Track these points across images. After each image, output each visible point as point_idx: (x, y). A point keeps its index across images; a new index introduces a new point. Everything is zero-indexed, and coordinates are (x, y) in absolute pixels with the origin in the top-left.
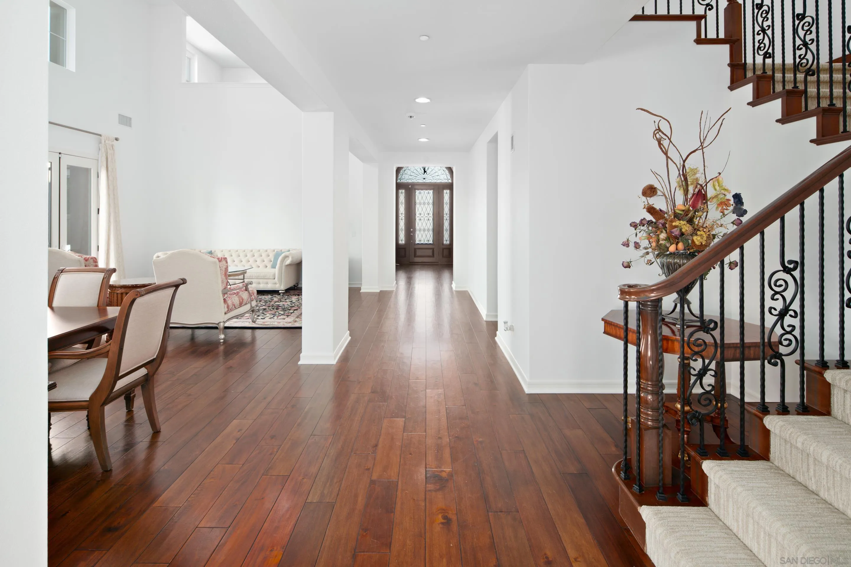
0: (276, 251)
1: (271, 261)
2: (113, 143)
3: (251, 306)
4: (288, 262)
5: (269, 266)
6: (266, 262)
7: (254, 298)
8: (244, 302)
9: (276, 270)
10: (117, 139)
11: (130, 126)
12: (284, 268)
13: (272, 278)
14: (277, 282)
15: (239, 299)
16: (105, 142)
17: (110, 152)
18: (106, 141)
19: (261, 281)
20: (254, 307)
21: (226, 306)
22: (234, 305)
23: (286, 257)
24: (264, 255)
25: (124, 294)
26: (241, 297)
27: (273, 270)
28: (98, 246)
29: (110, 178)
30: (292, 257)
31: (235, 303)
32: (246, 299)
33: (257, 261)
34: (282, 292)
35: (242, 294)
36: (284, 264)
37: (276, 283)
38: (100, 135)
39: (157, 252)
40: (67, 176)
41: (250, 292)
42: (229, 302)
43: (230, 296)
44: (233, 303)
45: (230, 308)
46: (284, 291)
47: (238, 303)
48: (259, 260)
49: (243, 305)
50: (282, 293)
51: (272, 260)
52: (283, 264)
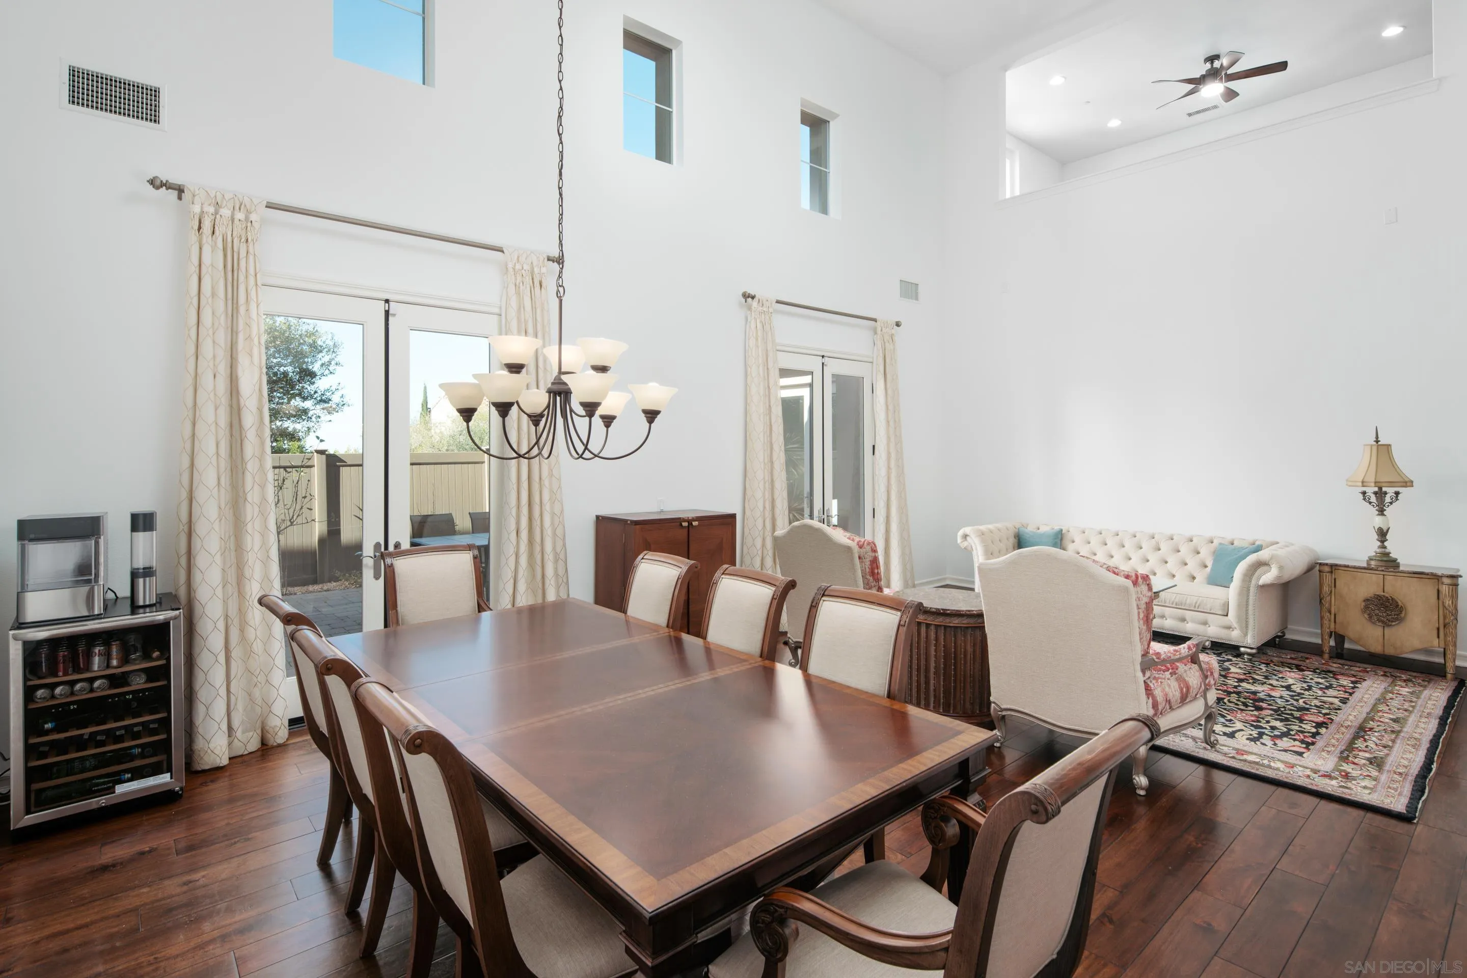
0: (1216, 542)
1: (1206, 567)
2: (893, 331)
3: (1206, 704)
4: (1268, 577)
5: (1201, 576)
6: (1192, 566)
7: (1212, 682)
8: (1193, 693)
9: (1232, 593)
10: (898, 324)
11: (917, 299)
12: (1252, 590)
13: (1220, 613)
14: (1235, 625)
15: (1179, 685)
16: (881, 330)
17: (889, 346)
18: (883, 329)
19: (1188, 615)
20: (1211, 707)
21: (1150, 701)
22: (1169, 700)
23: (1260, 564)
24: (1185, 549)
25: (922, 624)
26: (1185, 680)
27: (1217, 593)
28: (874, 509)
29: (890, 392)
30: (1281, 568)
31: (1170, 696)
32: (1195, 686)
33: (1166, 562)
34: (1249, 651)
35: (1185, 671)
36: (1253, 582)
37: (1229, 628)
38: (875, 320)
39: (964, 527)
40: (833, 394)
41: (1204, 666)
42: (1158, 693)
43: (1157, 676)
44: (1166, 695)
45: (1160, 708)
46: (1254, 651)
47: (1178, 694)
48: (1173, 561)
49: (1187, 701)
50: (1249, 654)
51: (1210, 564)
52: (1250, 581)
